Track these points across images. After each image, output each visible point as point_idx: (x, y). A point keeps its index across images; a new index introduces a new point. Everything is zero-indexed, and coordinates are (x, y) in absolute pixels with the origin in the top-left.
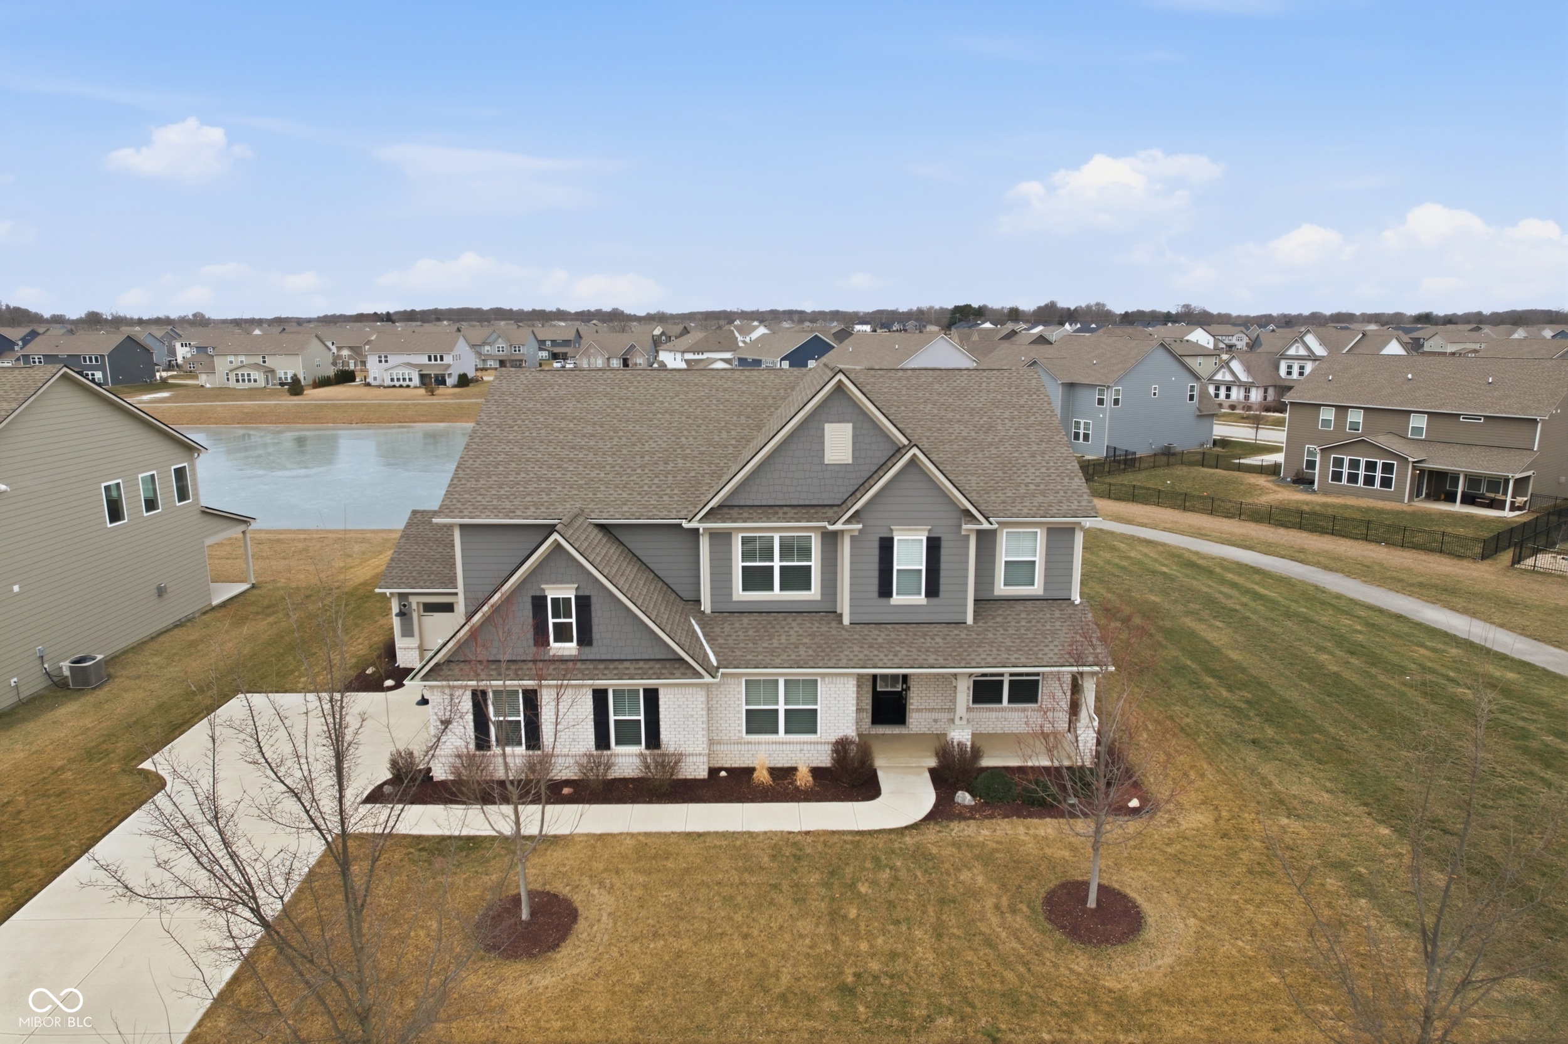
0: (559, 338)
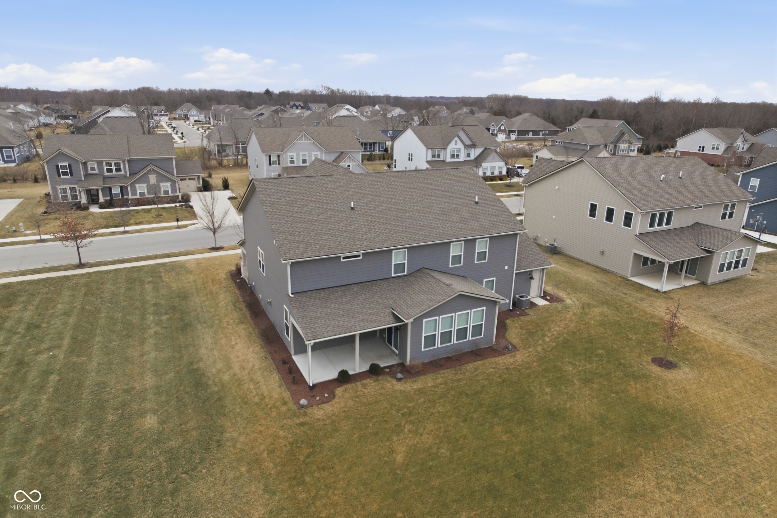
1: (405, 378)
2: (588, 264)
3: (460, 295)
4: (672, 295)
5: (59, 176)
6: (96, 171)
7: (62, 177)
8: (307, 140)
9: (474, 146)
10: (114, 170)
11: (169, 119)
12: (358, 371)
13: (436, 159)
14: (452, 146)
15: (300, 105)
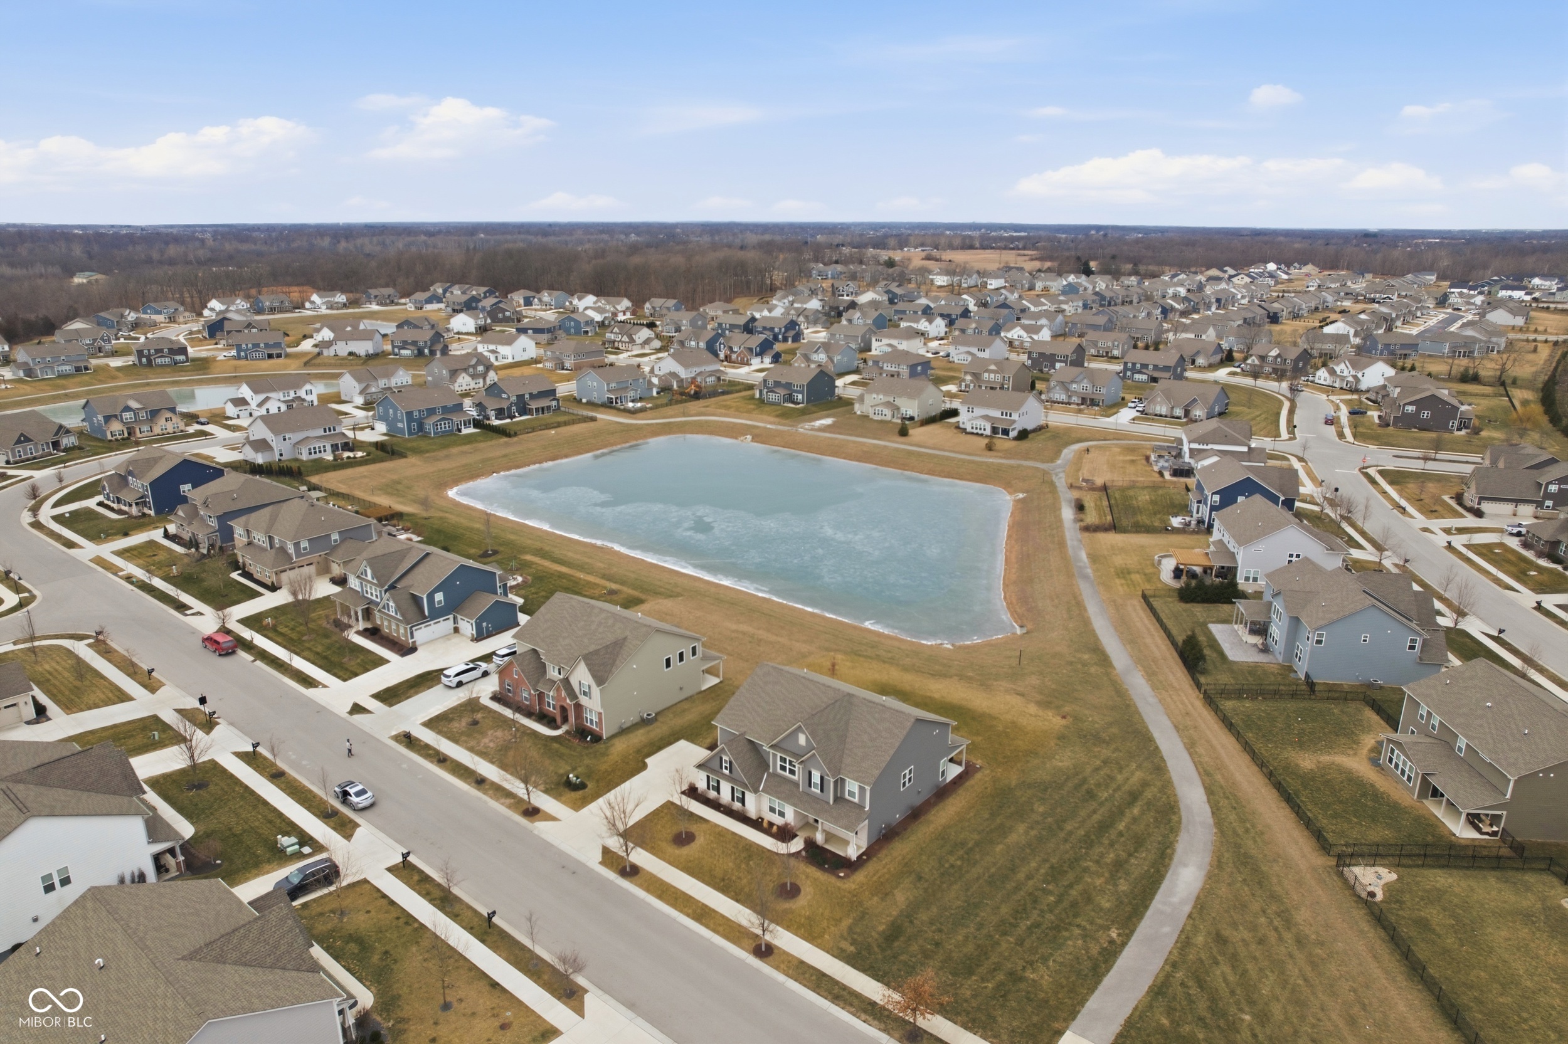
0: (1161, 364)
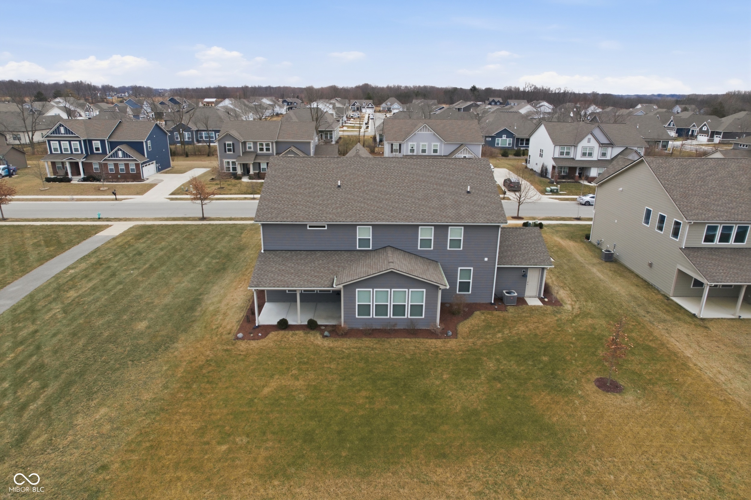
1: (330, 336)
2: (637, 276)
3: (392, 272)
4: (709, 325)
5: (226, 152)
6: (252, 150)
7: (227, 152)
8: (428, 131)
9: (611, 145)
10: (265, 149)
11: (375, 112)
12: (299, 323)
13: (565, 156)
14: (584, 143)
15: (499, 101)
